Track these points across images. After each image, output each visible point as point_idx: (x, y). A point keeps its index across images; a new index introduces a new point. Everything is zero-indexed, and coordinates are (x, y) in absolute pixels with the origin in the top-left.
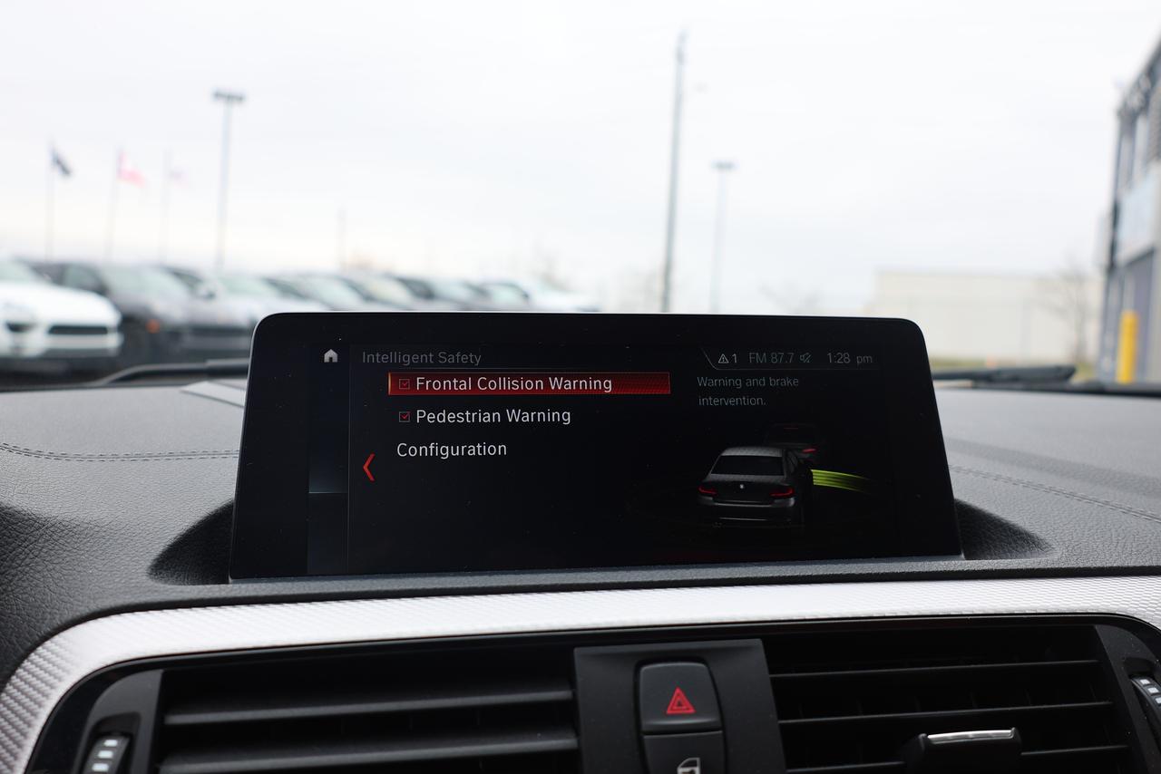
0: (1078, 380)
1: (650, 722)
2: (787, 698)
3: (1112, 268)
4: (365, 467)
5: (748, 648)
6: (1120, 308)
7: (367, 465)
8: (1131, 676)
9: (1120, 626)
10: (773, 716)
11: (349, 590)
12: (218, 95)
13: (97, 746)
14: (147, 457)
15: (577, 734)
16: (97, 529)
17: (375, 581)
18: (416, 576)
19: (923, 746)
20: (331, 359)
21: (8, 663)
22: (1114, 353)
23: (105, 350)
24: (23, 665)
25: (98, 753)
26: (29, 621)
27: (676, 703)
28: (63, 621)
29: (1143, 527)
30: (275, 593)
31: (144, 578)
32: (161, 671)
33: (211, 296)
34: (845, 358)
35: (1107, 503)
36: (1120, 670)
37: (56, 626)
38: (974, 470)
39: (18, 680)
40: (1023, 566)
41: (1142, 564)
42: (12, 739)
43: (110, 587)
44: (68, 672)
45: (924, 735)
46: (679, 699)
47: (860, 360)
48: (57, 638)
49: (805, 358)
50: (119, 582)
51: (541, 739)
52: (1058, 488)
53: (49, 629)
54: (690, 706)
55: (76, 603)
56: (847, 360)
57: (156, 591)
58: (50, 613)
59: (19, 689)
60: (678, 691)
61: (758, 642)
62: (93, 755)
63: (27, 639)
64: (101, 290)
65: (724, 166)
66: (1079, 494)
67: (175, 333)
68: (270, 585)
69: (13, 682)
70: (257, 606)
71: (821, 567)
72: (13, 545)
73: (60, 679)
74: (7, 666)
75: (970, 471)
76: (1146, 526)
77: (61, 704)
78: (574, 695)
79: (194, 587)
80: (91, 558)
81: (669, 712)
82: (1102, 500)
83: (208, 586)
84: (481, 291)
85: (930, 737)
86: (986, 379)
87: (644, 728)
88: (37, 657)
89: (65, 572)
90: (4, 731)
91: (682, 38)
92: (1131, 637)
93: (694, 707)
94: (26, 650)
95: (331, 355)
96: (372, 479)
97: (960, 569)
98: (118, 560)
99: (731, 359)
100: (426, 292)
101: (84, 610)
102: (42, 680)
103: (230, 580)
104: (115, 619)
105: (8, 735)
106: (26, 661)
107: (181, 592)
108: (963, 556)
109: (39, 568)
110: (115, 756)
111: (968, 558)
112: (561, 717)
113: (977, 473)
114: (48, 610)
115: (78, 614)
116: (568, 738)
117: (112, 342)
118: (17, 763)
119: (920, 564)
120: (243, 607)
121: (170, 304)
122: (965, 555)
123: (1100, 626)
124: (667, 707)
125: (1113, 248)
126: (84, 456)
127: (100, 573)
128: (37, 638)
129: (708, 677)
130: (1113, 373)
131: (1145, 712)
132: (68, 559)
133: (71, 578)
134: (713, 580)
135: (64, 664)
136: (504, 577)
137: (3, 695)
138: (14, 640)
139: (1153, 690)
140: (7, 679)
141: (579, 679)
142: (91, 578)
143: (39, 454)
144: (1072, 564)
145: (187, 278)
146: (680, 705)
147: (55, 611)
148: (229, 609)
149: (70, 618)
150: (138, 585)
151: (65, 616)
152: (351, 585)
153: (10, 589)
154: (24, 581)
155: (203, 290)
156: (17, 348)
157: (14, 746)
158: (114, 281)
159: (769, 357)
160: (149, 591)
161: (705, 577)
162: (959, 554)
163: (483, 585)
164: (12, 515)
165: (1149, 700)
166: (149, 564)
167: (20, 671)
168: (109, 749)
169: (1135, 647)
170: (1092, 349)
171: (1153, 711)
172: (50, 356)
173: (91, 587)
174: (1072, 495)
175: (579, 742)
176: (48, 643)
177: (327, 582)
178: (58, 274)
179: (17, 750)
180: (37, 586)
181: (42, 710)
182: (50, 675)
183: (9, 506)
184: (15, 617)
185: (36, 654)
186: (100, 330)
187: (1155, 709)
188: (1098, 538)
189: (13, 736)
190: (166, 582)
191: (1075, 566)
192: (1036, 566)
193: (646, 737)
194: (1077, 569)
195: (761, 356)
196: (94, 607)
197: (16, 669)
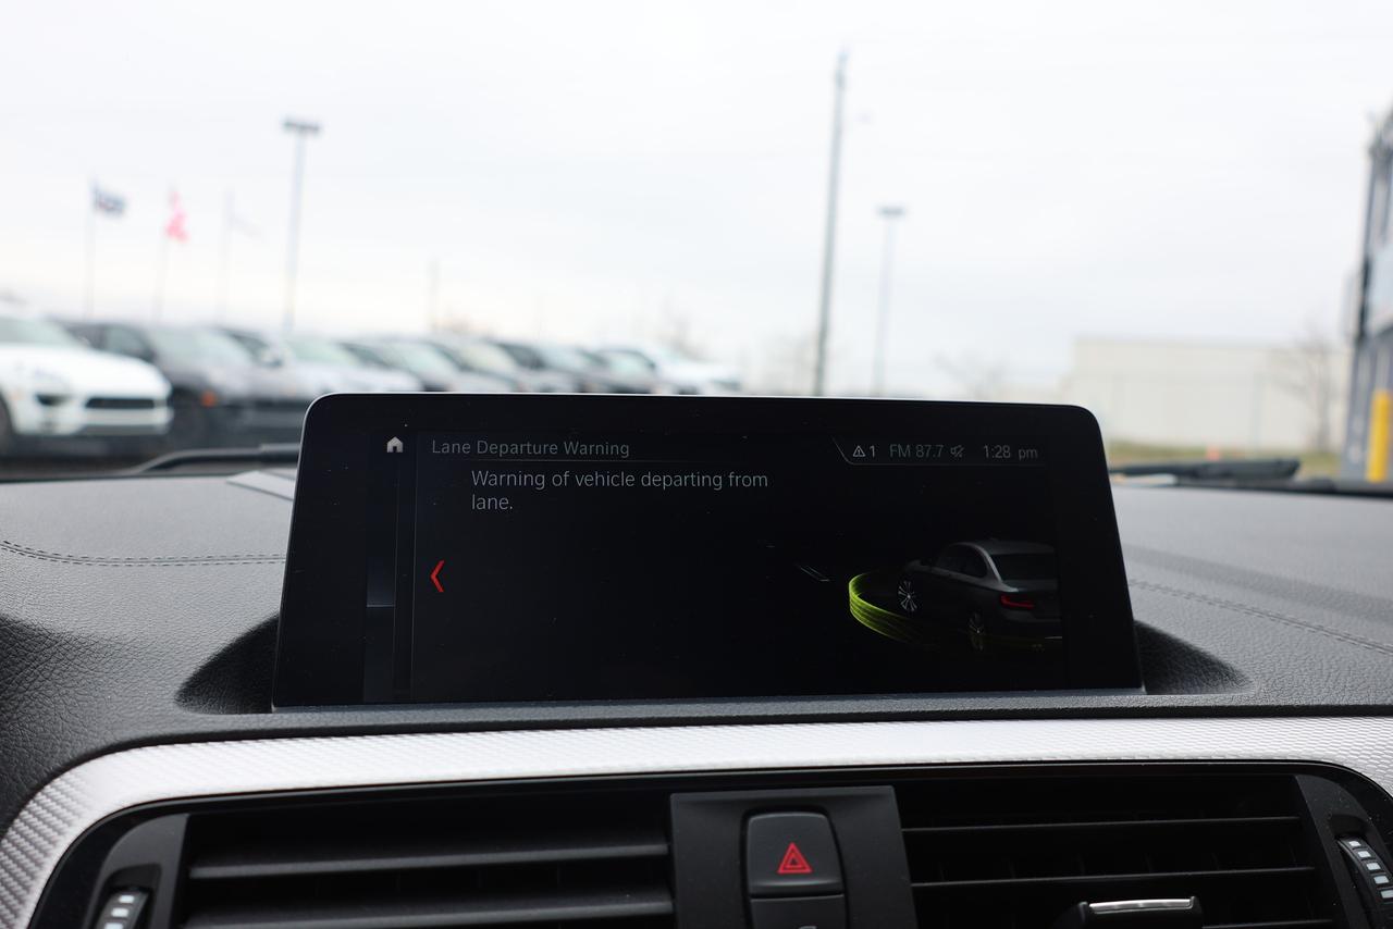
0: (1302, 476)
1: (759, 883)
2: (921, 856)
3: (1361, 337)
4: (433, 577)
5: (878, 797)
6: (1371, 387)
7: (435, 574)
8: (1339, 837)
9: (1326, 777)
10: (906, 877)
11: (408, 722)
12: (290, 125)
13: (112, 901)
14: (181, 562)
15: (673, 896)
16: (118, 647)
17: (439, 712)
18: (488, 707)
19: (1083, 916)
20: (395, 448)
21: (11, 804)
22: (1364, 441)
23: (150, 427)
24: (28, 806)
25: (111, 910)
26: (36, 755)
27: (790, 861)
28: (76, 755)
29: (1361, 657)
30: (322, 724)
31: (171, 705)
32: (187, 815)
33: (277, 364)
34: (1004, 452)
35: (1320, 628)
36: (1324, 830)
37: (67, 761)
38: (1163, 586)
39: (22, 824)
40: (1211, 703)
41: (1356, 702)
42: (13, 893)
43: (132, 715)
44: (79, 815)
45: (1085, 903)
46: (793, 856)
47: (1023, 454)
48: (67, 775)
49: (957, 452)
50: (141, 710)
51: (630, 901)
52: (1262, 609)
53: (58, 765)
54: (807, 866)
55: (91, 733)
56: (1007, 454)
57: (184, 721)
58: (61, 746)
59: (22, 835)
60: (792, 846)
61: (889, 790)
62: (104, 914)
63: (33, 776)
64: (148, 356)
65: (892, 212)
66: (1288, 616)
67: (235, 406)
68: (316, 715)
69: (16, 826)
70: (301, 740)
71: (968, 700)
72: (20, 665)
73: (69, 824)
74: (10, 807)
75: (1158, 587)
76: (1365, 657)
77: (70, 853)
78: (670, 849)
79: (229, 716)
80: (111, 681)
81: (781, 871)
82: (1315, 624)
83: (244, 716)
84: (598, 360)
85: (1092, 905)
86: (1194, 474)
87: (751, 890)
88: (44, 797)
89: (79, 697)
90: (5, 885)
91: (843, 59)
92: (1338, 789)
93: (811, 867)
94: (32, 789)
95: (394, 443)
96: (441, 590)
97: (1136, 705)
98: (141, 683)
99: (868, 452)
100: (532, 360)
101: (100, 743)
102: (49, 825)
103: (273, 708)
104: (135, 752)
105: (9, 889)
106: (31, 802)
107: (213, 722)
108: (1143, 689)
109: (50, 692)
110: (131, 914)
111: (1150, 691)
112: (652, 875)
113: (1167, 590)
114: (59, 742)
115: (93, 747)
116: (662, 900)
117: (160, 417)
118: (17, 921)
119: (1087, 698)
120: (285, 741)
121: (229, 373)
122: (1147, 690)
123: (1301, 776)
124: (779, 866)
125: (1363, 314)
126: (109, 560)
127: (120, 699)
128: (45, 775)
129: (829, 831)
130: (1362, 466)
131: (1354, 880)
132: (83, 682)
133: (86, 704)
134: (839, 714)
135: (74, 805)
136: (591, 708)
137: (5, 841)
138: (19, 776)
139: (1364, 854)
140: (9, 822)
141: (676, 831)
142: (109, 705)
143: (55, 558)
144: (1272, 701)
145: (249, 341)
146: (794, 863)
147: (68, 743)
148: (268, 742)
149: (83, 751)
150: (164, 713)
151: (78, 750)
152: (411, 716)
153: (15, 716)
154: (32, 708)
155: (267, 356)
156: (49, 424)
157: (15, 902)
158: (163, 344)
159: (913, 450)
160: (176, 720)
161: (829, 712)
162: (1139, 686)
163: (566, 718)
164: (20, 630)
165: (1359, 865)
166: (178, 689)
167: (24, 813)
168: (125, 906)
169: (1344, 802)
170: (1337, 436)
171: (1363, 879)
172: (85, 435)
173: (109, 715)
174: (1279, 617)
175: (674, 905)
176: (57, 781)
177: (383, 713)
178: (97, 337)
179: (18, 906)
180: (46, 713)
181: (46, 860)
182: (59, 818)
183: (16, 620)
184: (20, 749)
185: (43, 794)
186: (144, 403)
187: (1364, 875)
188: (1306, 670)
189: (14, 889)
190: (196, 711)
191: (1275, 704)
192: (1227, 703)
193: (753, 901)
194: (1277, 707)
195: (904, 448)
196: (111, 739)
197: (20, 811)
